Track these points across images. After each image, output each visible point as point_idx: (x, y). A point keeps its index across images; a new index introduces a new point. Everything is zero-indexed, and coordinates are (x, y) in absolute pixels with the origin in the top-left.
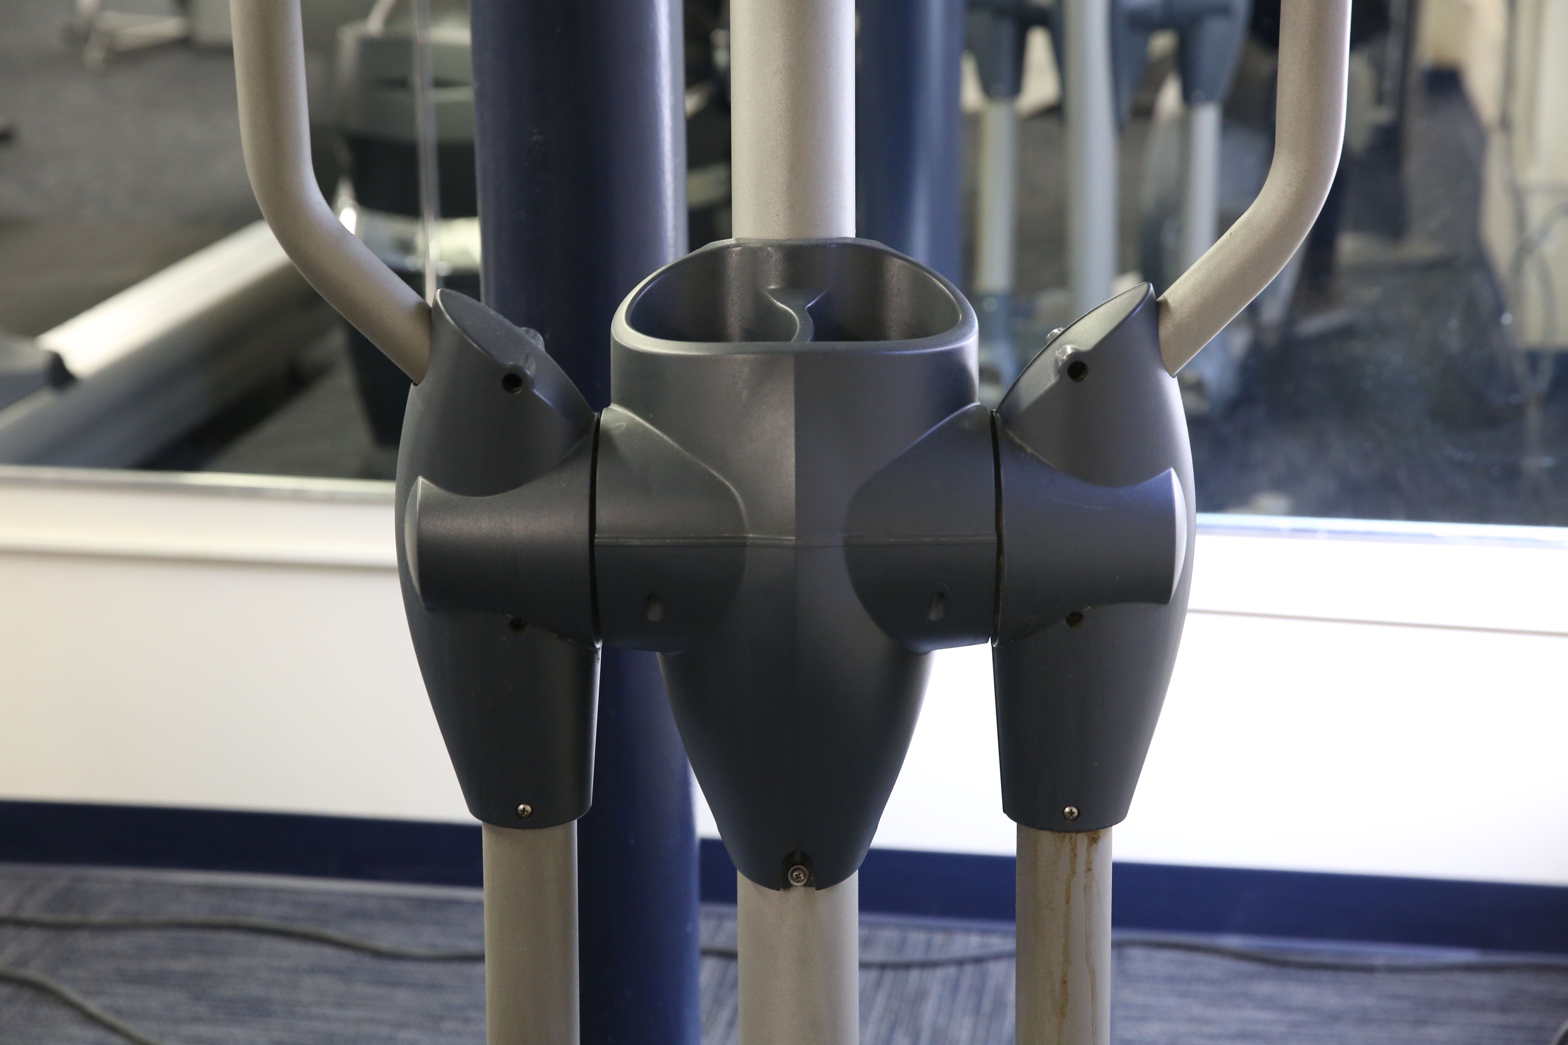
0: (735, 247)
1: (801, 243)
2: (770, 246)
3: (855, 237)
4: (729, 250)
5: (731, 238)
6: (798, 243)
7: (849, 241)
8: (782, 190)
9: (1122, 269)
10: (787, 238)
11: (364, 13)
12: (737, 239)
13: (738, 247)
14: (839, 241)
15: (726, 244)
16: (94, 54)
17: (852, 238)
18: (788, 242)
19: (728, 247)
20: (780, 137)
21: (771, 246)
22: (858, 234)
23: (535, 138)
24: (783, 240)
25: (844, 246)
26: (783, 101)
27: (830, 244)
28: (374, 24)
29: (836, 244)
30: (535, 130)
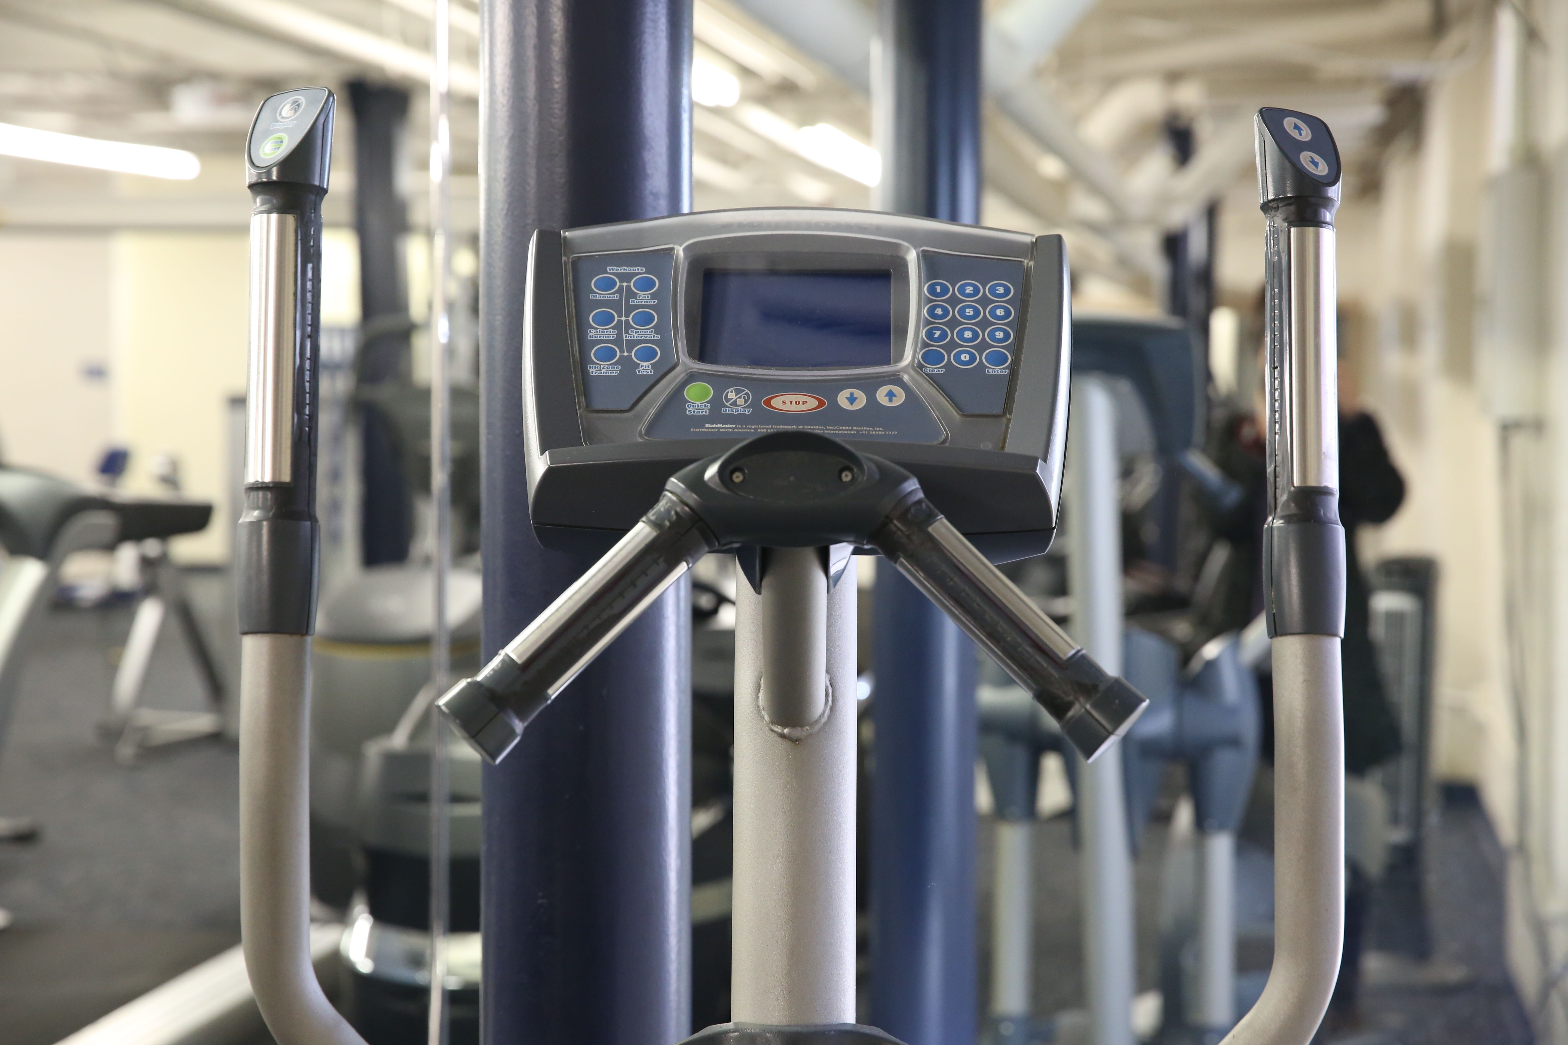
0: (733, 1032)
1: (800, 1029)
2: (768, 1033)
3: (854, 1022)
4: (727, 1035)
5: (730, 1022)
6: (796, 1029)
7: (848, 1028)
8: (782, 975)
9: (1141, 987)
10: (785, 1024)
11: (389, 728)
12: (735, 1024)
13: (735, 1032)
14: (839, 1028)
15: (724, 1029)
16: (126, 751)
17: (852, 1024)
18: (787, 1029)
19: (726, 1032)
20: (780, 921)
21: (771, 1032)
22: (858, 1020)
23: (540, 901)
24: (783, 1026)
25: (844, 1034)
26: (785, 886)
27: (829, 1031)
28: (399, 739)
29: (835, 1031)
30: (541, 894)
